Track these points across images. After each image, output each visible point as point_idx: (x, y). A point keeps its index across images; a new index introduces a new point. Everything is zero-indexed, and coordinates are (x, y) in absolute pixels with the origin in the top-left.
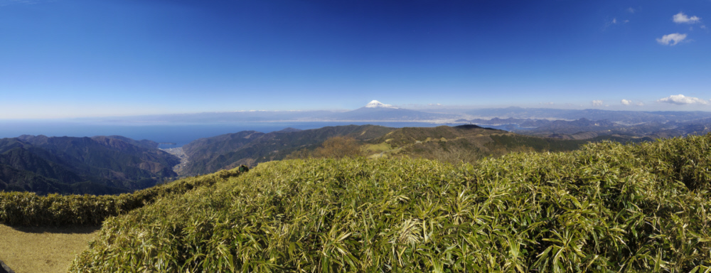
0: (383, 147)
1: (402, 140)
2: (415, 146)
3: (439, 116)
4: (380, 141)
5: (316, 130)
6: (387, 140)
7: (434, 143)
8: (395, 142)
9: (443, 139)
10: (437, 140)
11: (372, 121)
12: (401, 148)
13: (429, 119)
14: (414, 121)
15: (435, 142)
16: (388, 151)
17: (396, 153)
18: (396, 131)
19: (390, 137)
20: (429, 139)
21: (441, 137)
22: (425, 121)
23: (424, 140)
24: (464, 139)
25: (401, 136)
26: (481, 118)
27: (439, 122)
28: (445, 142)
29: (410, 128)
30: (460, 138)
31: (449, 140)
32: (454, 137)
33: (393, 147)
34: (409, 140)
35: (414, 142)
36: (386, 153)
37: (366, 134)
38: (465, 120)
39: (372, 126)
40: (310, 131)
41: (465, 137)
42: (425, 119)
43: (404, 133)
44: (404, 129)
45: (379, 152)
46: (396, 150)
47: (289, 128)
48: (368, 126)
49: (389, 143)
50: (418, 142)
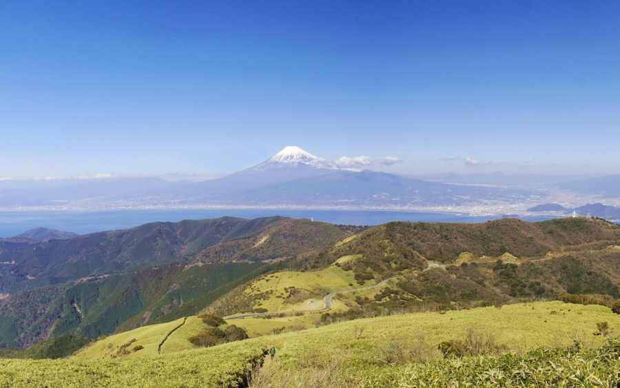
0: (331, 278)
1: (387, 260)
2: (426, 278)
3: (481, 195)
4: (321, 262)
5: (120, 234)
6: (342, 260)
7: (482, 270)
8: (367, 264)
9: (508, 259)
10: (492, 261)
11: (283, 207)
12: (384, 284)
13: (450, 203)
14: (406, 208)
15: (484, 265)
16: (345, 293)
17: (371, 297)
18: (366, 234)
19: (350, 250)
20: (465, 258)
21: (503, 251)
22: (439, 209)
23: (449, 260)
24: (571, 259)
25: (383, 248)
26: (604, 202)
27: (480, 211)
28: (514, 267)
29: (408, 225)
30: (558, 255)
31: (526, 260)
32: (541, 252)
33: (361, 279)
34: (408, 260)
35: (421, 266)
36: (340, 296)
37: (269, 242)
38: (558, 208)
39: (287, 219)
40: (102, 236)
41: (573, 254)
42: (439, 203)
43: (392, 238)
44: (392, 227)
45: (319, 293)
46: (371, 289)
47: (41, 230)
48: (276, 219)
49: (347, 267)
50: (432, 265)
